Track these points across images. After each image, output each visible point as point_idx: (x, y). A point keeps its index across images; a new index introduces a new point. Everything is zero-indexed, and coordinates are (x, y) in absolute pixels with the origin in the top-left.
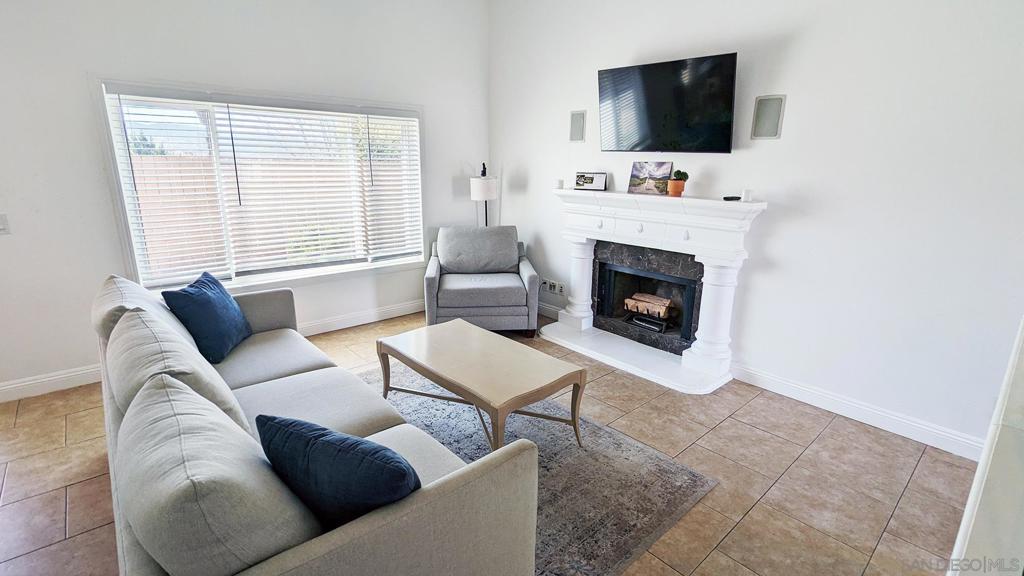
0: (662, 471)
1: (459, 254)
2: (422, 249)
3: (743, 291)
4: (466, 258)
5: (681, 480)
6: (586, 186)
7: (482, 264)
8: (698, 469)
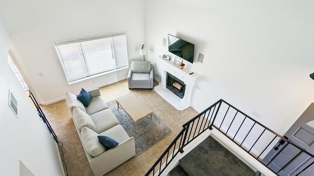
0: (165, 129)
1: (136, 69)
2: (128, 65)
3: (193, 91)
4: (138, 70)
5: (167, 131)
6: (165, 58)
7: (142, 71)
8: (172, 129)
